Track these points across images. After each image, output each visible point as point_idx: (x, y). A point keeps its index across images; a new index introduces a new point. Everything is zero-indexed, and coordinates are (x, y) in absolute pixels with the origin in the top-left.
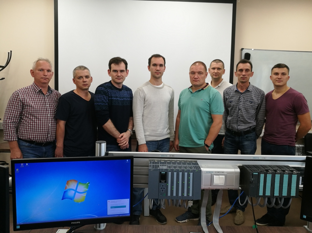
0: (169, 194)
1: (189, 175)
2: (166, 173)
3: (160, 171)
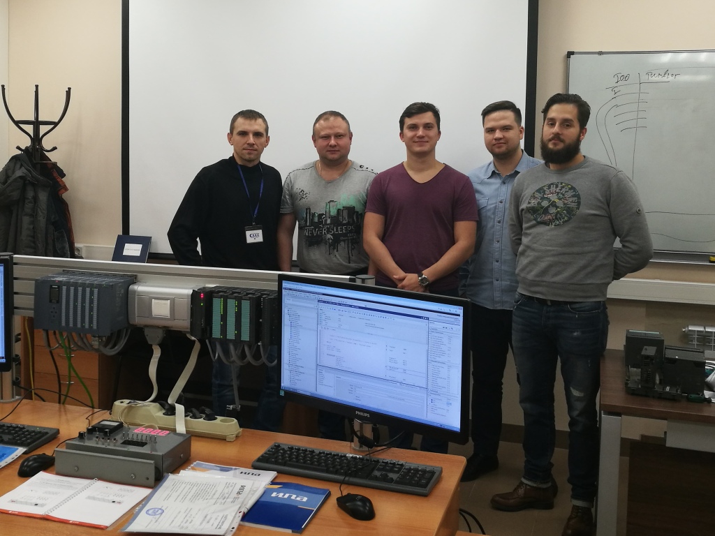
0: (63, 324)
1: (92, 293)
2: (59, 287)
3: (51, 284)
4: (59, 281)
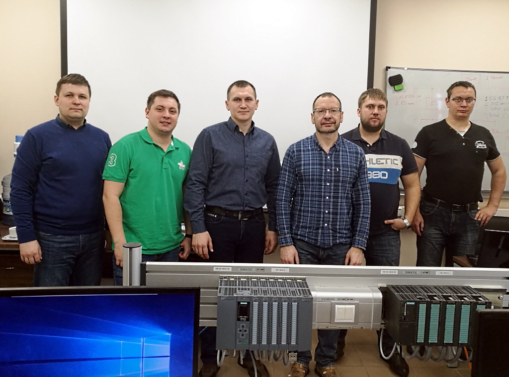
0: (254, 342)
1: (290, 307)
2: (249, 303)
3: (239, 300)
4: (248, 297)
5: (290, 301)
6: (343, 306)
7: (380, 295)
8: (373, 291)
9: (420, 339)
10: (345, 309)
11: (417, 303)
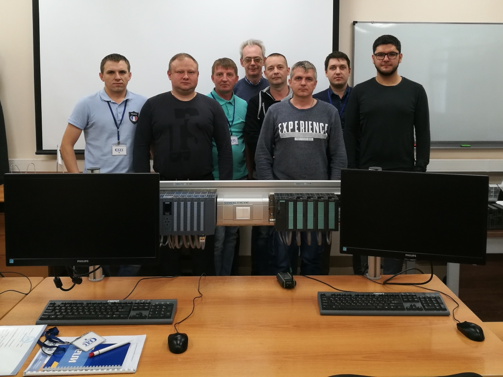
0: (175, 229)
1: (199, 205)
2: (171, 203)
3: (164, 201)
4: (170, 199)
5: (199, 200)
6: (242, 208)
7: (267, 200)
8: (263, 197)
9: (291, 227)
10: (243, 209)
11: (287, 201)
